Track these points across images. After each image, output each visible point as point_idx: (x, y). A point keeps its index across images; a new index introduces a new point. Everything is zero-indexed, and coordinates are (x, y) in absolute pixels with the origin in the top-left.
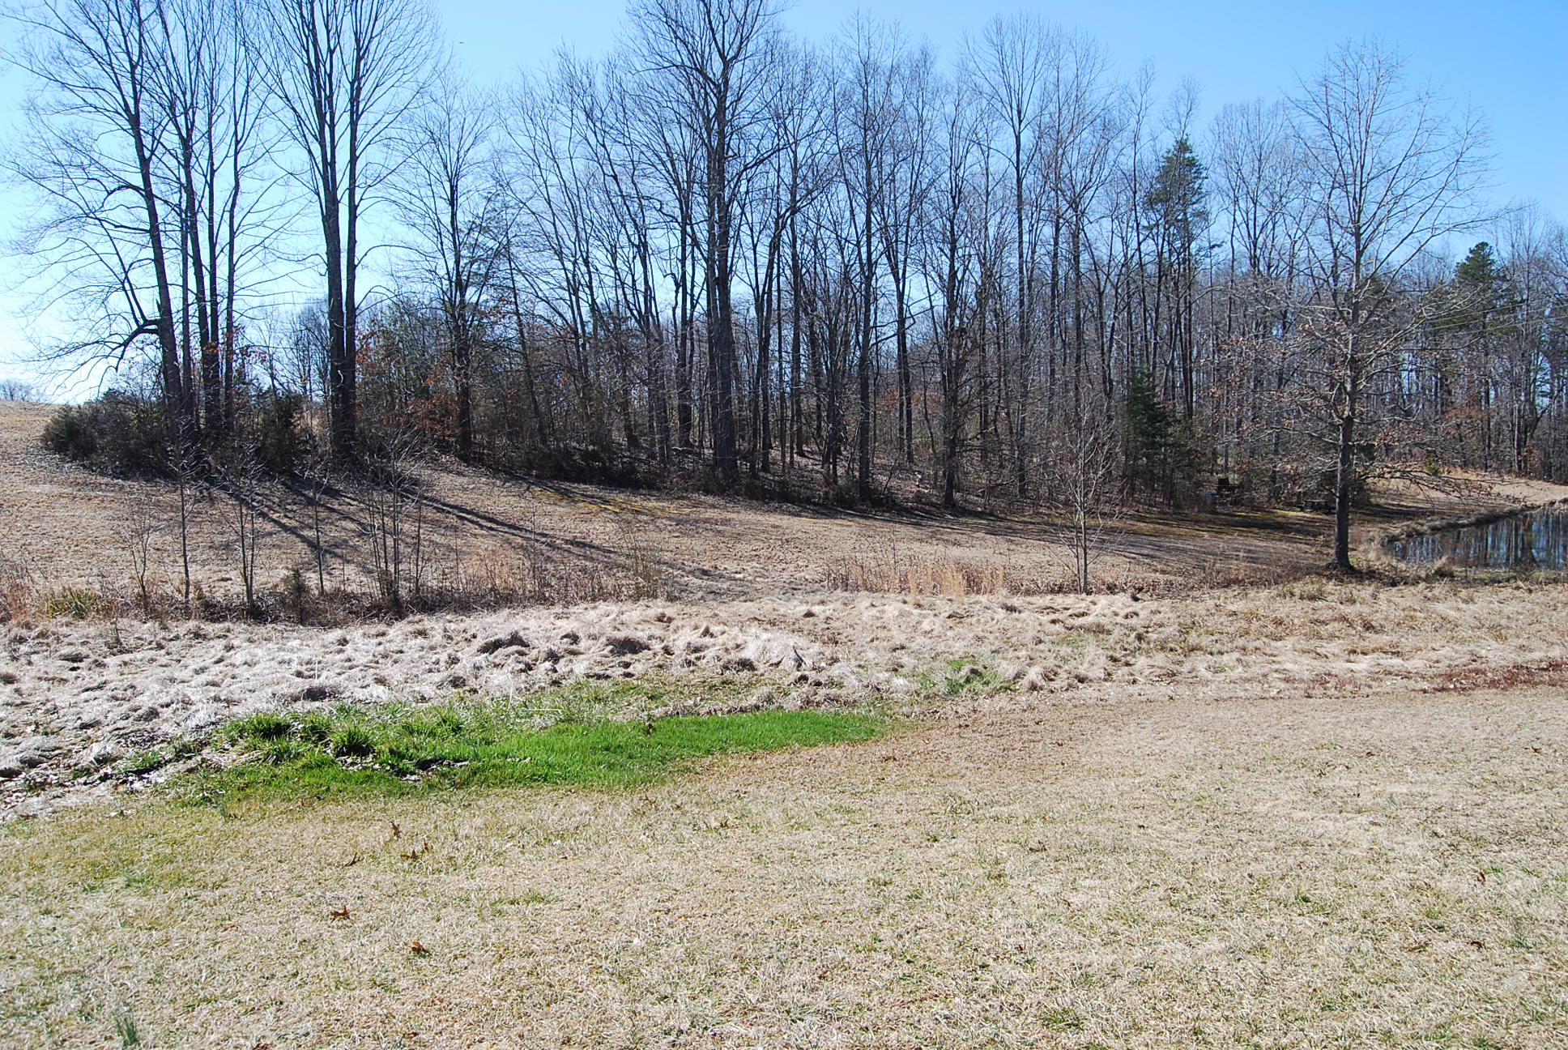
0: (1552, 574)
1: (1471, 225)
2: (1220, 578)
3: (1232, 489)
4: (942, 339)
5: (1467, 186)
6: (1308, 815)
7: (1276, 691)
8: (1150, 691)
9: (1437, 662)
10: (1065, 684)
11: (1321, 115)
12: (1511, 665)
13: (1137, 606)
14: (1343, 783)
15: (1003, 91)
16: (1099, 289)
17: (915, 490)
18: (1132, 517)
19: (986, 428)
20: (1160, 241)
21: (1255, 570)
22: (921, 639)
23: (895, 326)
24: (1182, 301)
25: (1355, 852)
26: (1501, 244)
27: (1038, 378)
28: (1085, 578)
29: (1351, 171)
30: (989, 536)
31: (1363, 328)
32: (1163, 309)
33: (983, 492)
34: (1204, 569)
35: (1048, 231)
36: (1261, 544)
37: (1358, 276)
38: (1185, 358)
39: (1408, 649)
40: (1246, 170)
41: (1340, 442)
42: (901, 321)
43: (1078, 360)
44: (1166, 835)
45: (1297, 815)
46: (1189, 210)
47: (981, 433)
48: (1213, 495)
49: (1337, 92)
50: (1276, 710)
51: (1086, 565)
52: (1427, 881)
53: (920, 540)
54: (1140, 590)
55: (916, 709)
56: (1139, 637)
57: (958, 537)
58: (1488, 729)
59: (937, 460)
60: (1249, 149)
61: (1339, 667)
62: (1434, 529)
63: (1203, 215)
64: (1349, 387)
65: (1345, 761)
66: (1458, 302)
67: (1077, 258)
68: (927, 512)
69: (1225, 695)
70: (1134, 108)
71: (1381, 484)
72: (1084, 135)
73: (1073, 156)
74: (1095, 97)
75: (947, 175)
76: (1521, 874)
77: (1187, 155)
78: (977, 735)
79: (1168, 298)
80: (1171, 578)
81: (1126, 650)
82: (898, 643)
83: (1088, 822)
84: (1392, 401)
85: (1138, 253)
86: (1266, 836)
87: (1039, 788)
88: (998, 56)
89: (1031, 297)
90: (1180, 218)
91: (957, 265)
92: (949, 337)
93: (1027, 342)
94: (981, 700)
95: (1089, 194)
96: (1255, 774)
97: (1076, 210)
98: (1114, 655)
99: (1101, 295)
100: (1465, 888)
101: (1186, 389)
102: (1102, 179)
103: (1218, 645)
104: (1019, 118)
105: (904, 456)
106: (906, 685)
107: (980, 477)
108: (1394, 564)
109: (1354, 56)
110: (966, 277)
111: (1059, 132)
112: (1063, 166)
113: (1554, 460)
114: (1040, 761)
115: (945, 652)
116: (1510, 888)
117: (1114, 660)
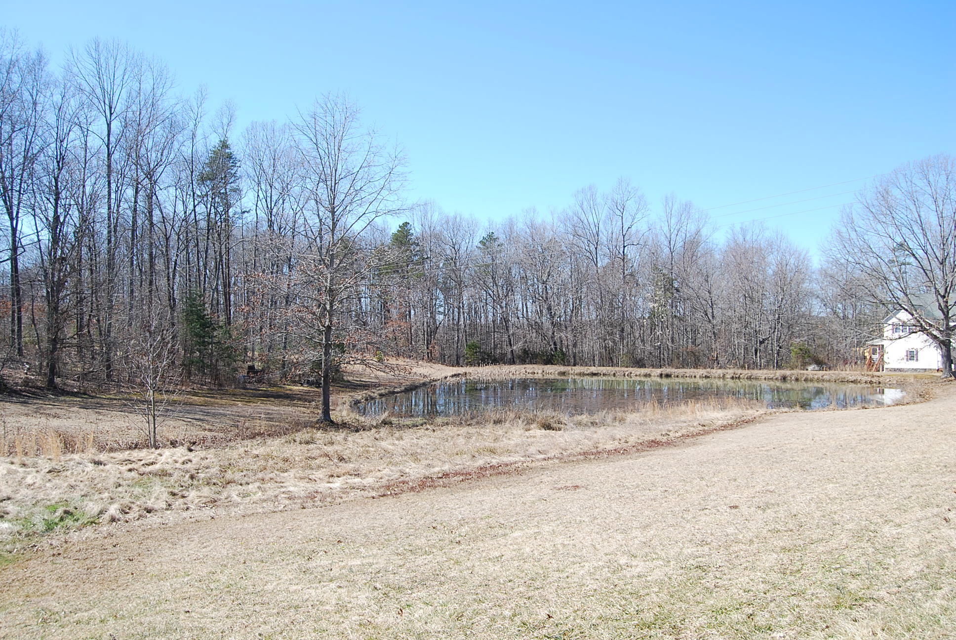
0: (445, 420)
1: (398, 211)
2: (248, 433)
3: (256, 372)
4: (47, 264)
5: (395, 188)
6: (299, 587)
7: (283, 506)
8: (197, 514)
9: (381, 478)
10: (137, 515)
11: (312, 136)
12: (422, 477)
13: (191, 455)
14: (322, 563)
15: (98, 91)
16: (166, 235)
17: (23, 376)
18: (189, 393)
19: (81, 331)
20: (209, 206)
21: (271, 426)
22: (24, 491)
23: (9, 253)
24: (223, 247)
25: (328, 607)
26: (416, 224)
27: (121, 296)
28: (154, 437)
29: (329, 172)
30: (82, 410)
31: (337, 270)
32: (211, 252)
33: (79, 378)
34: (237, 427)
35: (130, 192)
36: (276, 408)
37: (333, 238)
38: (227, 285)
39: (364, 471)
40: (266, 164)
41: (324, 342)
42: (14, 249)
43: (151, 283)
44: (204, 616)
45: (293, 588)
46: (228, 187)
47: (77, 334)
48: (244, 376)
49: (321, 123)
50: (282, 519)
51: (155, 428)
52: (369, 619)
53: (27, 415)
54: (194, 443)
55: (18, 546)
56: (192, 477)
57: (58, 411)
58: (408, 517)
59: (41, 354)
60: (267, 152)
61: (323, 486)
62: (381, 395)
63: (237, 190)
64: (328, 307)
65: (324, 548)
66: (392, 256)
67: (151, 213)
68: (33, 393)
69: (249, 512)
70: (192, 115)
71: (350, 368)
72: (157, 129)
73: (149, 142)
74: (166, 104)
75: (53, 145)
76: (423, 606)
77: (227, 151)
78: (67, 560)
79: (214, 244)
80: (216, 434)
81: (182, 487)
82: (5, 495)
83: (148, 615)
84: (356, 315)
85: (193, 213)
86: (272, 606)
87: (114, 595)
88: (95, 66)
89: (116, 237)
90: (222, 191)
91: (60, 210)
92: (52, 263)
93: (113, 269)
94: (71, 533)
95: (160, 169)
96: (267, 564)
97: (150, 179)
98: (174, 491)
99: (167, 239)
100: (391, 620)
101: (226, 306)
102: (170, 160)
103: (246, 478)
104: (111, 111)
105: (14, 351)
106: (10, 528)
107: (76, 366)
108: (357, 418)
109: (332, 102)
110: (67, 219)
111: (139, 125)
112: (142, 149)
113: (447, 352)
114: (115, 574)
115: (44, 500)
116: (416, 615)
117: (174, 494)
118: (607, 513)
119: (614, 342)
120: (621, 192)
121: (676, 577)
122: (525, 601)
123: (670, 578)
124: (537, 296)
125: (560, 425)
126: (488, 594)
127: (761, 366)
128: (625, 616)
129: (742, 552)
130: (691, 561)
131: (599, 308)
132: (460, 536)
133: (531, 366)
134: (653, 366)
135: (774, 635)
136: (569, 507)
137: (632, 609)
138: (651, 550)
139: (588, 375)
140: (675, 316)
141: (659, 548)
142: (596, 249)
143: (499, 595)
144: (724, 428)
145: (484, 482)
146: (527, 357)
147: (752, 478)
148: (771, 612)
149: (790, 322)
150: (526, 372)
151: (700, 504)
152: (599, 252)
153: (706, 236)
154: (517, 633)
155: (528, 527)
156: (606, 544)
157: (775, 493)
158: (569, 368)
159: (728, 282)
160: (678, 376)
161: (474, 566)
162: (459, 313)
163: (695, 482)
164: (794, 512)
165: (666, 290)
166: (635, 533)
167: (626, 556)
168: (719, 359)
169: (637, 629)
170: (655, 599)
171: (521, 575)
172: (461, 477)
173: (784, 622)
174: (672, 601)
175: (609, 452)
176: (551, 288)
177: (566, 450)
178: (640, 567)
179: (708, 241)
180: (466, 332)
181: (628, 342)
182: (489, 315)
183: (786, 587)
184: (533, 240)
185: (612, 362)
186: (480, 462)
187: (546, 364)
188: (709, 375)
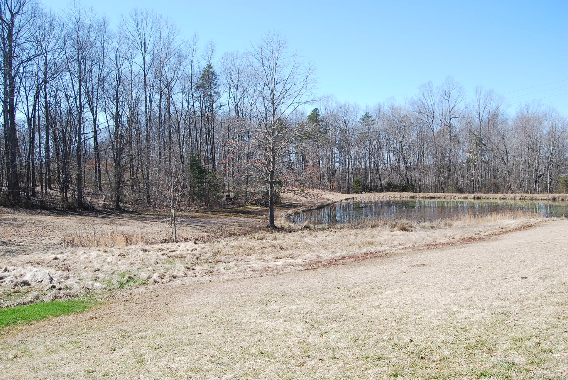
0: (342, 225)
1: (312, 102)
2: (228, 233)
3: (231, 199)
4: (113, 139)
5: (310, 88)
6: (262, 321)
7: (249, 275)
8: (202, 279)
9: (306, 259)
10: (168, 279)
11: (260, 59)
12: (330, 259)
13: (196, 246)
14: (274, 307)
15: (138, 39)
16: (178, 121)
17: (103, 203)
18: (193, 211)
19: (133, 176)
20: (202, 103)
21: (241, 230)
22: (106, 266)
23: (93, 134)
24: (210, 126)
25: (279, 332)
26: (322, 109)
27: (154, 156)
28: (175, 236)
29: (270, 80)
30: (135, 221)
31: (276, 138)
32: (203, 129)
33: (132, 203)
34: (221, 230)
35: (157, 97)
36: (243, 219)
37: (274, 119)
38: (212, 148)
39: (296, 255)
40: (233, 77)
41: (270, 180)
42: (95, 131)
43: (170, 149)
44: (209, 336)
45: (258, 321)
46: (212, 91)
47: (131, 178)
48: (224, 201)
49: (265, 51)
50: (249, 282)
51: (175, 231)
52: (304, 340)
53: (106, 224)
54: (197, 239)
55: (105, 295)
56: (197, 259)
57: (122, 222)
58: (323, 282)
59: (112, 190)
60: (234, 70)
61: (272, 264)
62: (303, 211)
63: (217, 93)
64: (272, 160)
65: (275, 299)
66: (308, 128)
67: (169, 108)
68: (109, 212)
69: (231, 278)
70: (190, 50)
71: (285, 195)
72: (171, 59)
73: (167, 68)
74: (175, 44)
75: (114, 71)
76: (334, 333)
77: (211, 70)
78: (132, 304)
79: (205, 125)
80: (209, 234)
81: (192, 264)
82: (97, 268)
83: (178, 334)
84: (287, 164)
85: (193, 107)
86: (247, 331)
87: (158, 323)
88: (135, 24)
89: (150, 123)
90: (209, 94)
91: (119, 109)
92: (116, 139)
93: (149, 141)
94: (133, 289)
95: (173, 83)
96: (243, 308)
97: (168, 89)
98: (188, 266)
99: (179, 123)
100: (316, 340)
101: (213, 160)
102: (179, 77)
103: (228, 259)
104: (145, 50)
105: (97, 189)
106: (100, 286)
107: (131, 197)
108: (290, 225)
109: (271, 38)
110: (123, 114)
111: (161, 57)
112: (163, 71)
113: (342, 185)
114: (158, 312)
115: (117, 271)
116: (331, 338)
117: (188, 268)
118: (443, 281)
119: (444, 178)
120: (448, 85)
121: (489, 319)
122: (396, 331)
123: (485, 320)
124: (396, 150)
125: (412, 229)
126: (373, 327)
127: (539, 191)
128: (458, 342)
129: (531, 305)
130: (498, 310)
131: (435, 157)
132: (354, 293)
133: (393, 193)
134: (469, 193)
135: (554, 355)
136: (420, 277)
137: (462, 338)
138: (472, 303)
139: (428, 198)
140: (483, 161)
141: (477, 301)
142: (433, 120)
143: (379, 327)
144: (516, 230)
145: (367, 262)
146: (390, 187)
147: (536, 260)
148: (551, 342)
149: (557, 163)
150: (390, 196)
151: (502, 276)
152: (435, 123)
153: (503, 110)
154: (392, 350)
155: (395, 288)
156: (444, 299)
157: (551, 269)
158: (417, 194)
159: (517, 139)
160: (485, 198)
161: (364, 311)
162: (349, 162)
163: (499, 262)
164: (564, 281)
165: (477, 145)
166: (462, 292)
167: (457, 306)
168: (512, 187)
169: (466, 350)
170: (476, 332)
171: (392, 316)
172: (353, 259)
173: (560, 347)
174: (487, 334)
175: (443, 244)
176: (405, 145)
177: (416, 243)
178: (466, 313)
179: (504, 113)
180: (353, 173)
181: (453, 178)
182: (367, 163)
183: (560, 327)
184: (393, 116)
185: (443, 190)
186: (364, 250)
187: (402, 192)
188: (505, 197)
